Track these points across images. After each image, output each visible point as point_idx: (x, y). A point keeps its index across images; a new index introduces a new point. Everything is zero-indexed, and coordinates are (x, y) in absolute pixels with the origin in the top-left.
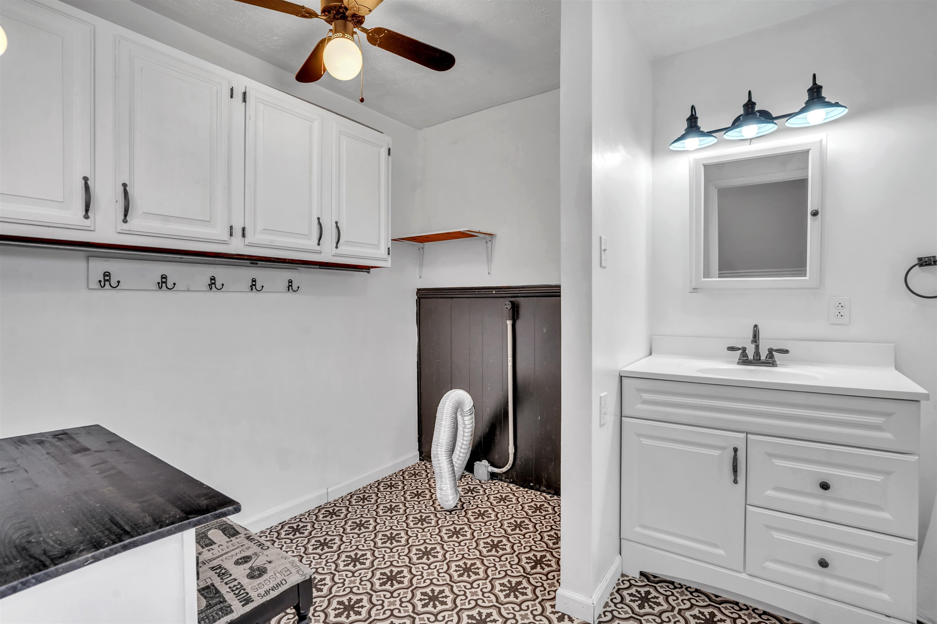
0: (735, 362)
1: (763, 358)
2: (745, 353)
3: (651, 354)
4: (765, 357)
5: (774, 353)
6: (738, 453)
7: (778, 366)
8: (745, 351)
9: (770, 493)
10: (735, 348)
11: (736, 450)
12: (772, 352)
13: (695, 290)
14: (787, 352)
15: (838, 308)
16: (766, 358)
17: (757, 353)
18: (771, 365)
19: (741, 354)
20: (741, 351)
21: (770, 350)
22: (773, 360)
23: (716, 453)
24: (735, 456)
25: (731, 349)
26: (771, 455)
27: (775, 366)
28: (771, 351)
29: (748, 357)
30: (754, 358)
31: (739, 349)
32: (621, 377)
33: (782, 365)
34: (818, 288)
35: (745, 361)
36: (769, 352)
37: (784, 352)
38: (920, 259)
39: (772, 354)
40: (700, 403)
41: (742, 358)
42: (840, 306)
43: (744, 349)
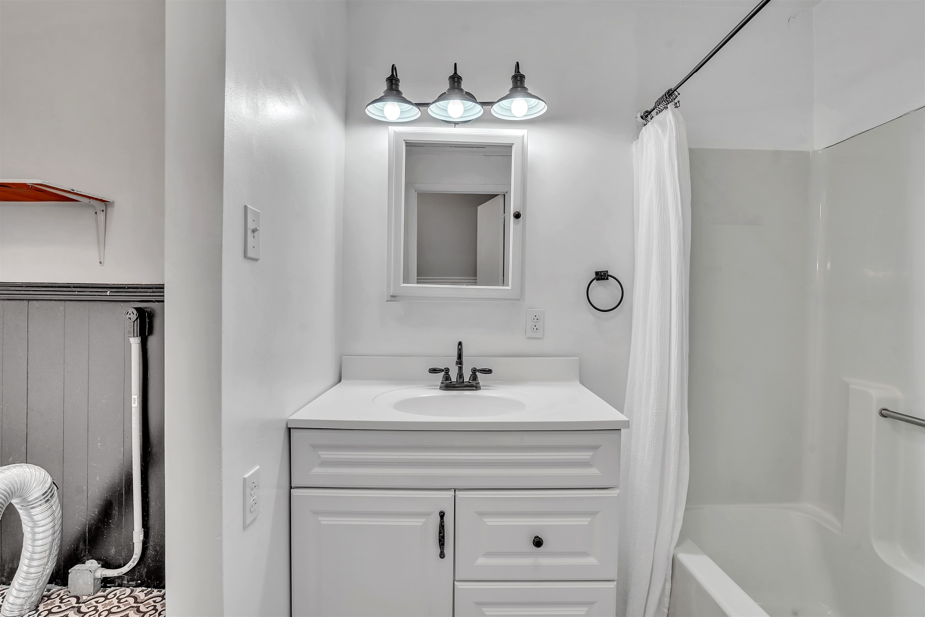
0: (437, 386)
1: (466, 379)
2: (448, 374)
3: (340, 380)
4: (469, 379)
5: (477, 373)
6: (445, 518)
7: (481, 388)
8: (448, 372)
9: (481, 561)
10: (437, 369)
11: (442, 515)
12: (476, 373)
13: (393, 298)
14: (489, 371)
15: (534, 321)
16: (470, 380)
17: (460, 375)
18: (474, 388)
19: (444, 377)
20: (443, 373)
21: (474, 370)
22: (477, 382)
23: (418, 522)
24: (442, 524)
25: (434, 371)
26: (483, 515)
27: (479, 389)
28: (474, 371)
29: (451, 380)
30: (457, 381)
31: (443, 370)
32: (289, 429)
33: (485, 388)
34: (519, 299)
35: (448, 385)
36: (473, 373)
37: (487, 372)
38: (597, 273)
39: (476, 375)
40: (398, 457)
41: (445, 382)
42: (535, 319)
43: (447, 370)
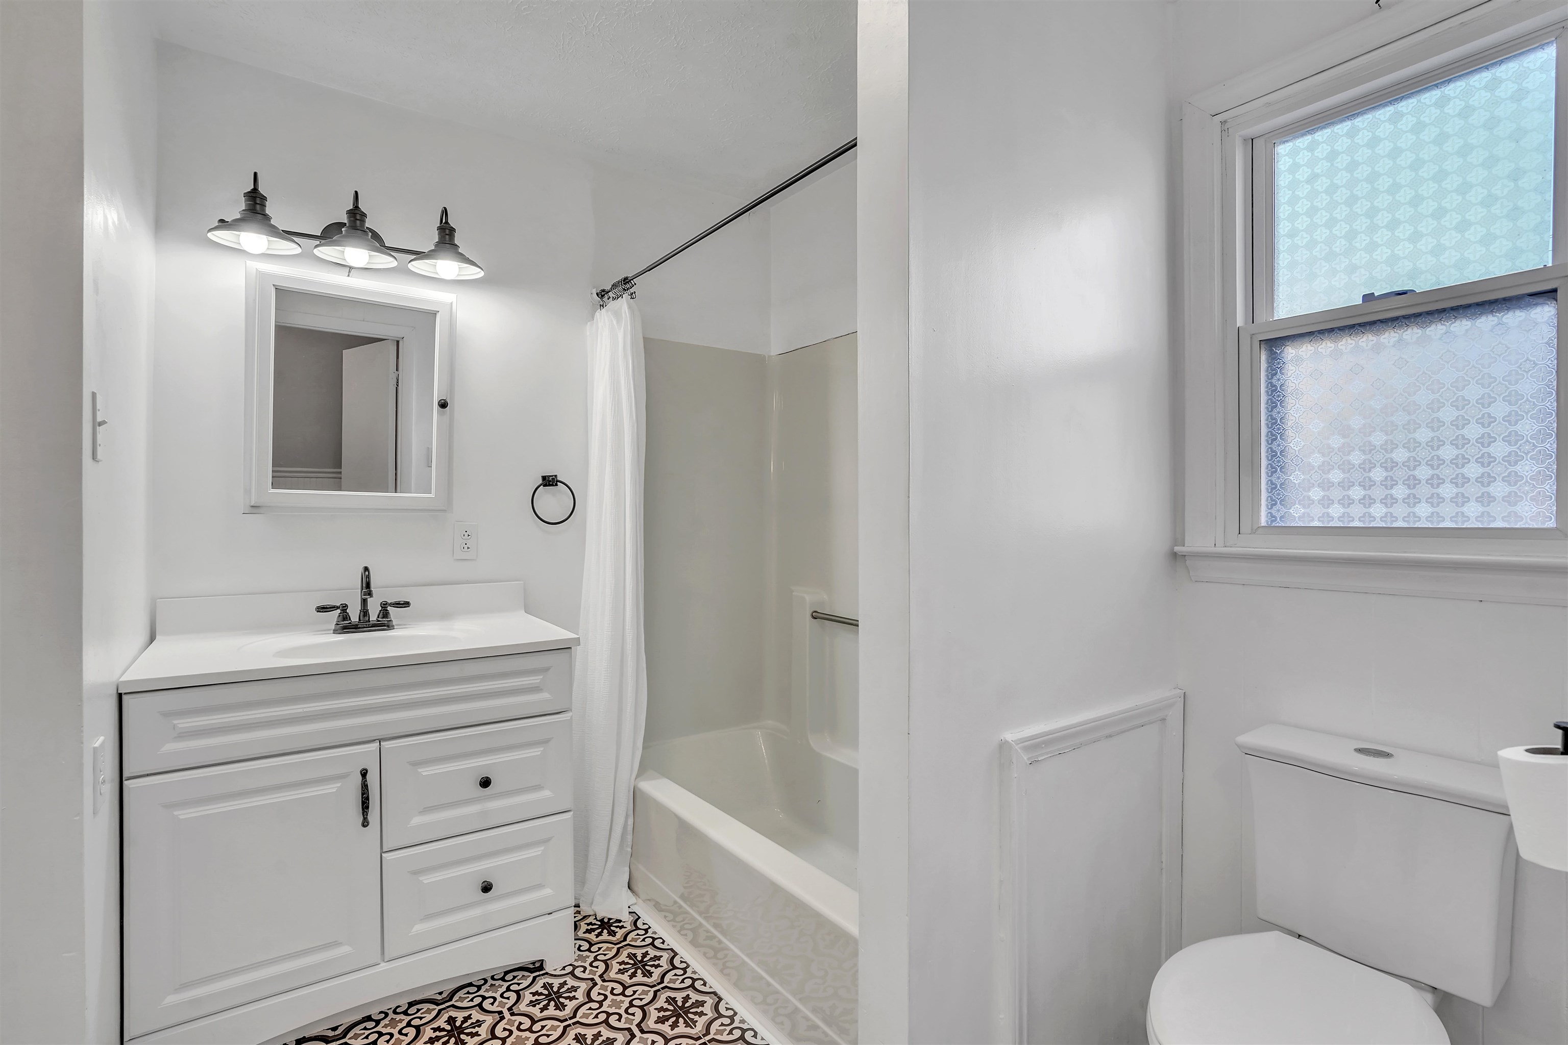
0: (330, 630)
1: (373, 617)
2: (346, 612)
3: (152, 639)
4: (376, 617)
5: (389, 608)
6: (367, 776)
7: (395, 627)
8: (346, 610)
9: (417, 820)
10: (328, 607)
11: (364, 773)
12: (387, 607)
13: (255, 508)
14: (406, 604)
15: (464, 538)
16: (378, 617)
17: (365, 612)
18: (385, 628)
19: (339, 616)
20: (339, 611)
21: (384, 604)
22: (389, 619)
23: (331, 788)
24: (364, 784)
25: (322, 609)
26: (416, 764)
27: (392, 628)
28: (384, 606)
29: (350, 620)
30: (360, 620)
31: (338, 608)
32: (120, 696)
33: (402, 626)
34: (444, 511)
35: (346, 626)
36: (382, 607)
37: (402, 606)
38: (544, 478)
39: (387, 610)
40: (301, 710)
41: (342, 623)
42: (466, 534)
43: (344, 608)
